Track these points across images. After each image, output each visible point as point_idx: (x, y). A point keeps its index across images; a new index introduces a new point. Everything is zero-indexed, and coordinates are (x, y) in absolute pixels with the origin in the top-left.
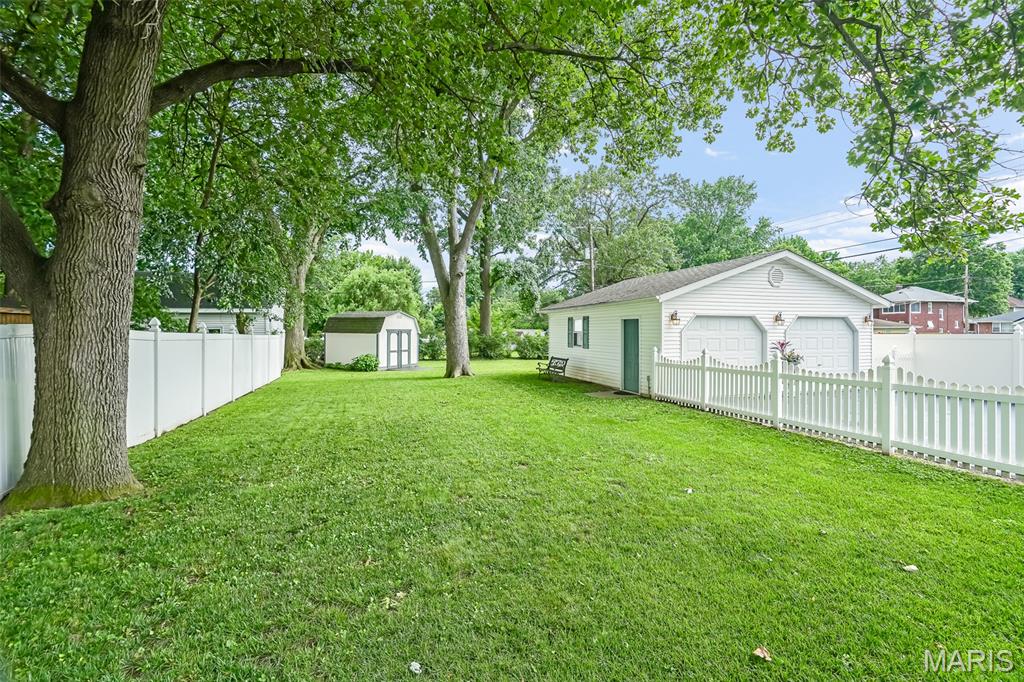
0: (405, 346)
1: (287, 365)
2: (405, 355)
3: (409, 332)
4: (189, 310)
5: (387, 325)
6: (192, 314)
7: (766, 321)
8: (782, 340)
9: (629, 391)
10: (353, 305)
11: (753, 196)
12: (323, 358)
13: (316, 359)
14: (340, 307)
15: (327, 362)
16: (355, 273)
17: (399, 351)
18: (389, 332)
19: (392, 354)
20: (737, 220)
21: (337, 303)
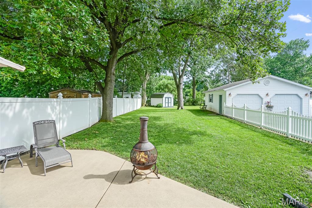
0: (170, 102)
1: (142, 106)
2: (170, 104)
3: (171, 98)
4: (122, 93)
5: (165, 96)
6: (123, 94)
7: (263, 95)
8: (269, 101)
9: (220, 114)
10: (161, 90)
11: (308, 46)
12: (150, 104)
13: (149, 104)
14: (157, 91)
15: (151, 105)
16: (161, 82)
17: (168, 103)
18: (166, 98)
19: (166, 104)
20: (299, 56)
21: (157, 90)
